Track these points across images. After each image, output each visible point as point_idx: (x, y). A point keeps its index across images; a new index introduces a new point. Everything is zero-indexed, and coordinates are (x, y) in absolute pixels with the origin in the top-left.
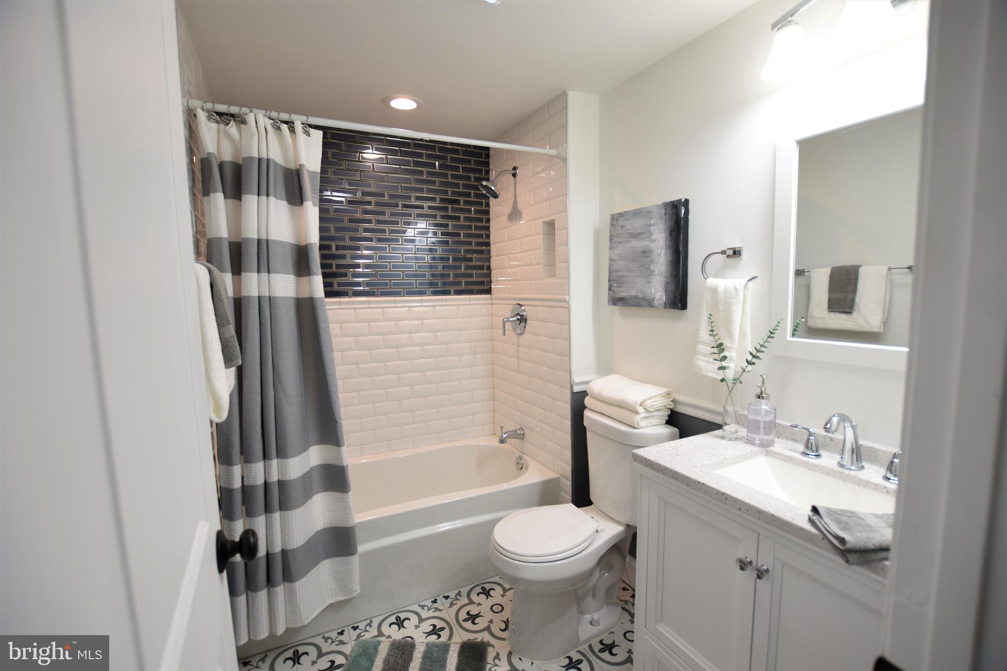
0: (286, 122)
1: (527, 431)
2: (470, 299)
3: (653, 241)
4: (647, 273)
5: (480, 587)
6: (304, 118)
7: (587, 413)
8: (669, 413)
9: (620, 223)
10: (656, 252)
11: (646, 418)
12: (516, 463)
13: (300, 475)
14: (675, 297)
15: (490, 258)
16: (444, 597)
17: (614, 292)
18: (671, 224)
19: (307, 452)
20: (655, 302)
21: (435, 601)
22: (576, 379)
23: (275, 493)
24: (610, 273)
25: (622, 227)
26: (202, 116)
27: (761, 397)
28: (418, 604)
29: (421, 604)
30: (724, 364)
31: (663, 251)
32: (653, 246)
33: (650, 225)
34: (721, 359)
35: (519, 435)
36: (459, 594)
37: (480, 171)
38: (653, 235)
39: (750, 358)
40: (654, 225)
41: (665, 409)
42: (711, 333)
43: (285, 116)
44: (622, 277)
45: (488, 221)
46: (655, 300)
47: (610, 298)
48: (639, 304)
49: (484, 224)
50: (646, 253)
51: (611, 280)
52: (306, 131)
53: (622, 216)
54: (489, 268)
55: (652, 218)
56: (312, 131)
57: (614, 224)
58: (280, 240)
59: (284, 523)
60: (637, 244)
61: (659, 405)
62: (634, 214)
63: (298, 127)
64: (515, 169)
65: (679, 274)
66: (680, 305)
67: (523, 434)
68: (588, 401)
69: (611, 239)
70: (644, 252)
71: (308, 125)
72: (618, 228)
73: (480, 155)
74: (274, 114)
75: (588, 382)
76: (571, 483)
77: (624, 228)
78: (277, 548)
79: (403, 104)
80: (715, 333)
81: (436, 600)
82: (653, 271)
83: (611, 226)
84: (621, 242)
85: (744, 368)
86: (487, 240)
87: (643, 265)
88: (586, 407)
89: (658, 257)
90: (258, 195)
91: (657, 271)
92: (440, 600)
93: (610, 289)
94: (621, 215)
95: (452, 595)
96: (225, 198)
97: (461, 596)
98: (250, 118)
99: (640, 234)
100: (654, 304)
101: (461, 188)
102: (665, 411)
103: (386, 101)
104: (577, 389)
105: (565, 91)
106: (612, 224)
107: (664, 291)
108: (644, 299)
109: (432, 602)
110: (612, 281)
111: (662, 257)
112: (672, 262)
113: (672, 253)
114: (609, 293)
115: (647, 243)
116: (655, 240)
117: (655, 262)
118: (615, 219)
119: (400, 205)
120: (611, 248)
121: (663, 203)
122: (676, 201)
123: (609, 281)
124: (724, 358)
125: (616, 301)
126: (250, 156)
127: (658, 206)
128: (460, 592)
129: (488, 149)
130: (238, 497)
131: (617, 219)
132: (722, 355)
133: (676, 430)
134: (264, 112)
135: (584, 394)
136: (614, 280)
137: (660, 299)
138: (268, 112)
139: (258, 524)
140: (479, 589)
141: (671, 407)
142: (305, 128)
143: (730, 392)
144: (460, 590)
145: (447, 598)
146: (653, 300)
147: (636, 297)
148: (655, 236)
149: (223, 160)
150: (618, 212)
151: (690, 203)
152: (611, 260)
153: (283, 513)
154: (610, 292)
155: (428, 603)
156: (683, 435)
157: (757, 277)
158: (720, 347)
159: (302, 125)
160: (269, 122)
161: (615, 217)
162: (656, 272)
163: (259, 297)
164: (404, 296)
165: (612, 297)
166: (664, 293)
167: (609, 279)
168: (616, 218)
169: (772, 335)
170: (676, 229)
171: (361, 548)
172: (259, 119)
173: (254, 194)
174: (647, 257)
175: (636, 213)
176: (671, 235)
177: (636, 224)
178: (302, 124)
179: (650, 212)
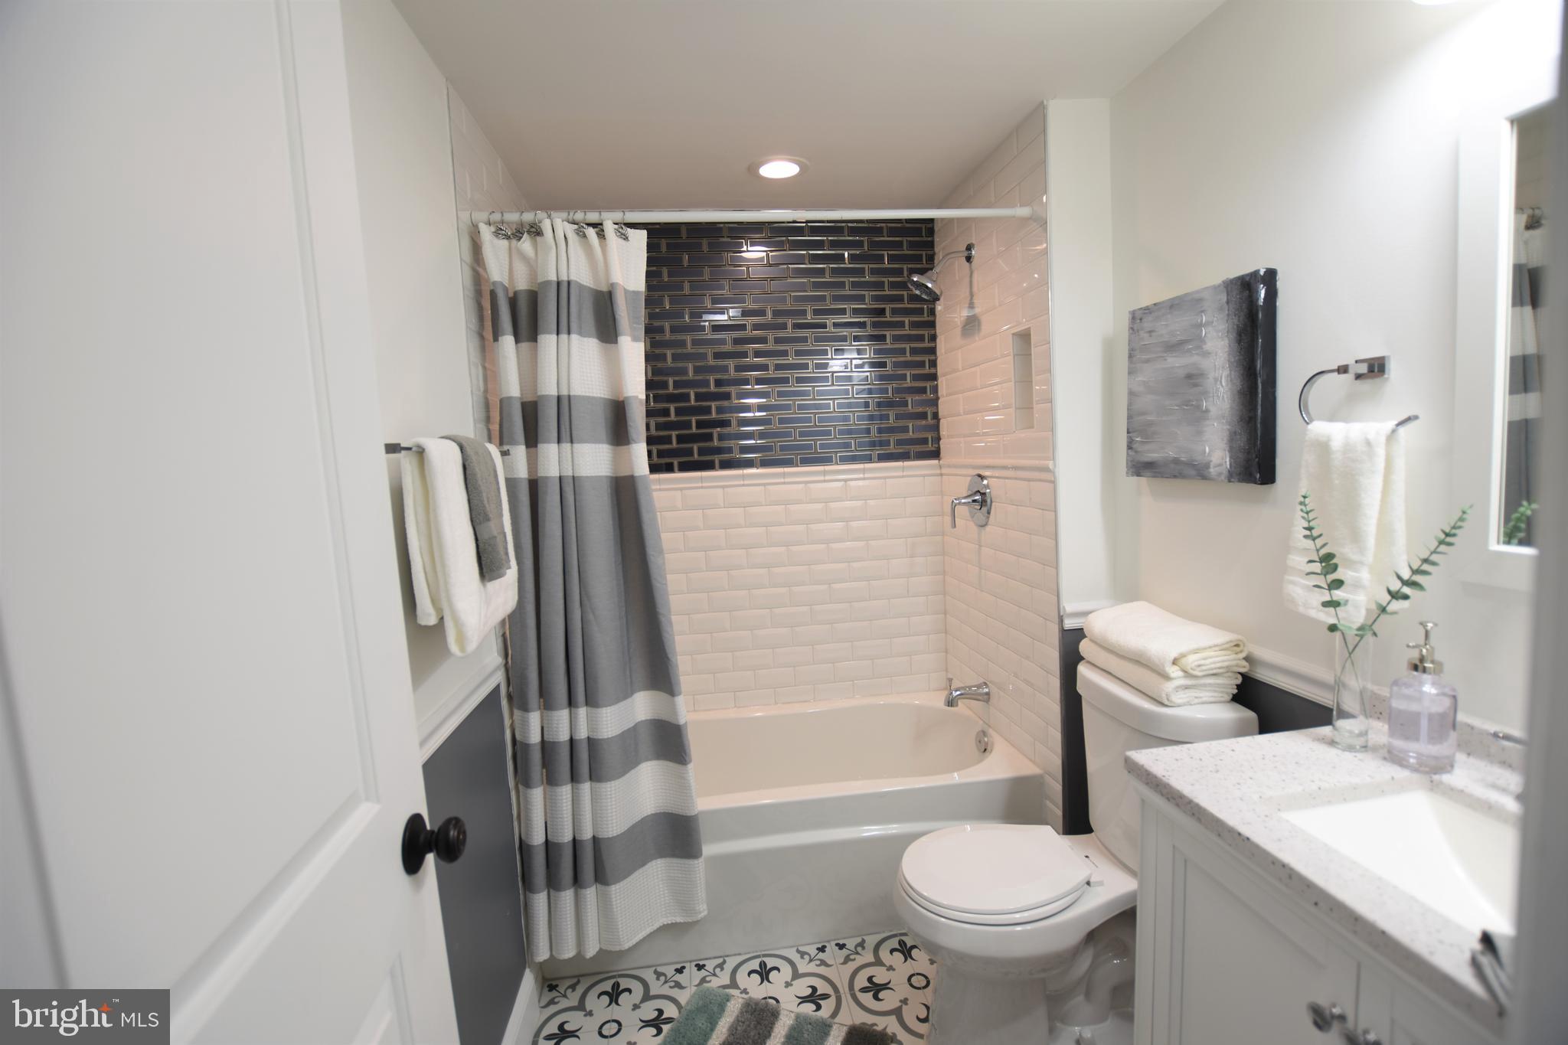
0: (594, 225)
1: (994, 690)
2: (903, 468)
3: (1206, 354)
4: (1195, 414)
5: (897, 939)
6: (618, 216)
7: (1082, 669)
8: (1239, 680)
9: (1147, 324)
10: (1211, 376)
11: (1187, 687)
12: (976, 740)
13: (618, 733)
14: (1248, 461)
15: (938, 398)
16: (837, 945)
17: (1136, 452)
18: (1239, 321)
19: (629, 700)
20: (1212, 470)
21: (822, 949)
22: (1069, 606)
23: (583, 755)
24: (1130, 417)
25: (1150, 332)
26: (486, 232)
27: (1420, 668)
28: (796, 948)
29: (801, 949)
30: (1338, 594)
31: (1226, 373)
32: (1206, 364)
33: (1200, 325)
34: (1329, 586)
35: (982, 695)
36: (862, 944)
37: (918, 259)
38: (1205, 343)
39: (1396, 585)
40: (1208, 323)
41: (1230, 674)
42: (1307, 533)
43: (593, 217)
44: (1151, 424)
45: (933, 338)
46: (1211, 466)
47: (1130, 464)
48: (1180, 474)
49: (926, 345)
50: (1193, 378)
51: (1130, 430)
52: (622, 234)
53: (1150, 313)
54: (936, 416)
55: (1202, 312)
56: (630, 232)
57: (1135, 328)
58: (587, 395)
59: (595, 799)
60: (1177, 362)
61: (1213, 666)
62: (1171, 307)
63: (609, 228)
64: (969, 248)
65: (1256, 415)
66: (1258, 476)
67: (988, 694)
68: (1084, 647)
69: (1130, 356)
70: (1189, 376)
71: (625, 224)
72: (1143, 334)
73: (917, 232)
74: (579, 216)
75: (1086, 614)
76: (1061, 787)
77: (1153, 334)
78: (587, 834)
79: (779, 169)
80: (1315, 533)
81: (824, 947)
82: (1207, 411)
83: (1131, 331)
84: (1147, 361)
85: (1384, 604)
86: (933, 371)
87: (1190, 401)
88: (1082, 658)
89: (1216, 384)
90: (558, 334)
91: (1214, 411)
92: (831, 948)
93: (1129, 447)
94: (1147, 310)
95: (851, 944)
96: (517, 341)
97: (863, 948)
98: (546, 226)
99: (1182, 343)
100: (1210, 473)
101: (886, 288)
102: (1229, 677)
103: (753, 169)
104: (1070, 624)
105: (1043, 102)
106: (1132, 329)
107: (1227, 449)
108: (1190, 464)
109: (818, 949)
110: (1134, 432)
111: (1224, 384)
112: (1241, 393)
113: (1242, 375)
114: (1128, 454)
115: (1195, 359)
116: (1209, 353)
117: (1211, 395)
118: (1137, 318)
119: (790, 326)
120: (1131, 372)
121: (1223, 282)
122: (1247, 275)
123: (1128, 433)
124: (1338, 584)
125: (1141, 468)
126: (546, 279)
127: (1215, 288)
128: (863, 941)
129: (931, 221)
130: (536, 757)
131: (1141, 319)
132: (1331, 577)
133: (1251, 715)
134: (564, 215)
135: (1079, 634)
136: (1138, 431)
137: (1220, 465)
138: (571, 214)
139: (561, 796)
140: (894, 943)
141: (1243, 670)
142: (620, 230)
143: (1350, 654)
144: (865, 937)
145: (841, 947)
146: (1207, 466)
147: (1176, 461)
148: (1209, 346)
149: (517, 289)
150: (1144, 305)
151: (1279, 276)
152: (1132, 394)
153: (594, 784)
154: (1131, 453)
155: (812, 950)
156: (1266, 726)
157: (1416, 418)
158: (1328, 562)
159: (616, 226)
160: (570, 229)
161: (1138, 315)
162: (1212, 413)
163: (560, 477)
164: (798, 466)
165: (1132, 461)
166: (1227, 453)
167: (1128, 429)
168: (1139, 317)
169: (1449, 539)
170: (1249, 329)
171: (709, 849)
172: (556, 225)
173: (550, 333)
174: (1196, 385)
175: (1174, 305)
176: (1239, 341)
177: (1175, 326)
178: (615, 224)
179: (1200, 300)
